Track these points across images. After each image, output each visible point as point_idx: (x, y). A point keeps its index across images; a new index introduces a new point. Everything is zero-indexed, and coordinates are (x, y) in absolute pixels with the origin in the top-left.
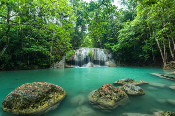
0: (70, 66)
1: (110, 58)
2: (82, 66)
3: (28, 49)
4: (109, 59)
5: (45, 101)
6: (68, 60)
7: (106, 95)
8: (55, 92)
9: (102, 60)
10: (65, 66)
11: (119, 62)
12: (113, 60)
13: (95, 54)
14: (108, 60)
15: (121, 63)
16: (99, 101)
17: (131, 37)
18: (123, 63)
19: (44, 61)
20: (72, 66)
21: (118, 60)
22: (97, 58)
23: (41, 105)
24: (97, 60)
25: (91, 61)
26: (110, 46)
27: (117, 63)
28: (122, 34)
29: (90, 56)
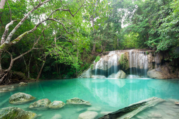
4: (156, 66)
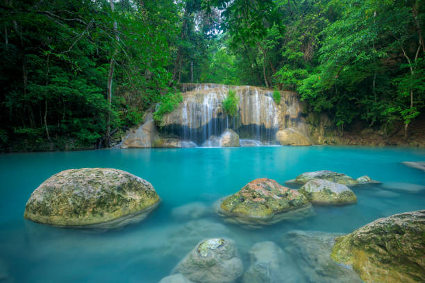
0: (168, 142)
1: (293, 120)
2: (205, 143)
3: (42, 88)
4: (290, 123)
5: (117, 204)
6: (162, 125)
7: (254, 197)
8: (137, 190)
9: (268, 125)
10: (152, 141)
11: (322, 131)
12: (302, 125)
13: (244, 107)
14: (286, 127)
15: (325, 135)
16: (238, 210)
17: (361, 50)
18: (334, 135)
19: (91, 125)
20: (174, 144)
21: (319, 123)
22: (250, 118)
23: (108, 211)
24: (250, 125)
25: (231, 127)
26: (294, 80)
27: (315, 135)
28: (336, 40)
29: (228, 111)
